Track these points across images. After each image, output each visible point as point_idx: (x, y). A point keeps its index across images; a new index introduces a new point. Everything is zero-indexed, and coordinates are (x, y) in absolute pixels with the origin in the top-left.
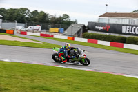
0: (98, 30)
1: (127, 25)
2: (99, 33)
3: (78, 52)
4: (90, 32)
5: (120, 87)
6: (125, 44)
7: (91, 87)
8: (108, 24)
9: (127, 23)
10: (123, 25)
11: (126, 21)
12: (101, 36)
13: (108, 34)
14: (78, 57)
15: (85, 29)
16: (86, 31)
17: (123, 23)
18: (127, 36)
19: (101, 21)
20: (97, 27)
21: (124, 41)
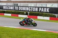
1: (5, 6)
3: (31, 20)
5: (3, 32)
9: (5, 5)
10: (4, 6)
17: (4, 5)
21: (4, 12)
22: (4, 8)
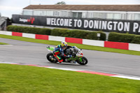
0: (22, 23)
1: (51, 17)
2: (24, 26)
3: (75, 50)
4: (14, 25)
5: (46, 80)
6: (50, 36)
7: (17, 81)
8: (33, 16)
9: (52, 15)
10: (48, 17)
11: (50, 13)
12: (26, 28)
13: (32, 26)
14: (75, 56)
15: (9, 21)
16: (10, 24)
17: (48, 15)
18: (52, 28)
19: (25, 14)
20: (21, 20)
21: (49, 33)
22: (48, 23)
